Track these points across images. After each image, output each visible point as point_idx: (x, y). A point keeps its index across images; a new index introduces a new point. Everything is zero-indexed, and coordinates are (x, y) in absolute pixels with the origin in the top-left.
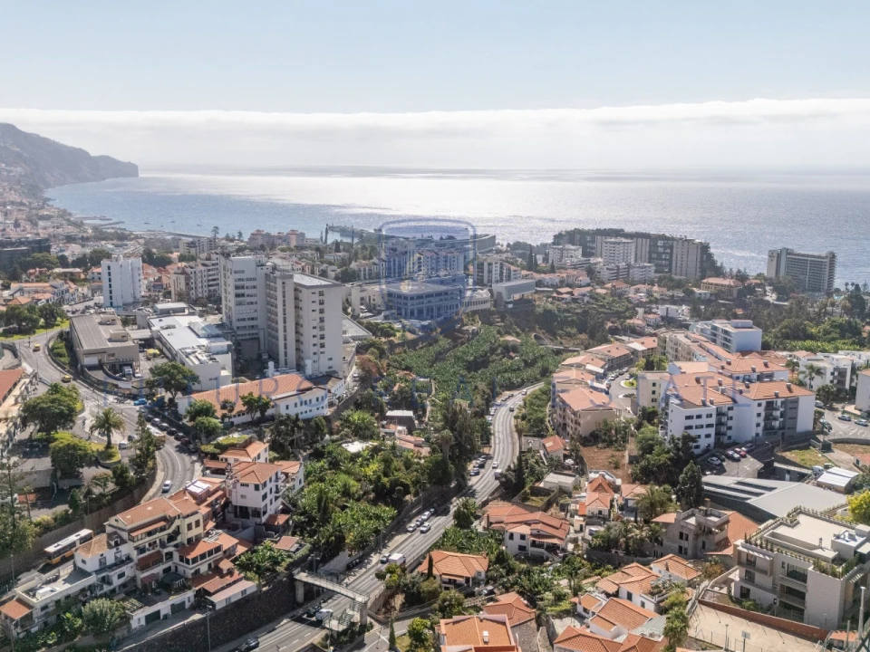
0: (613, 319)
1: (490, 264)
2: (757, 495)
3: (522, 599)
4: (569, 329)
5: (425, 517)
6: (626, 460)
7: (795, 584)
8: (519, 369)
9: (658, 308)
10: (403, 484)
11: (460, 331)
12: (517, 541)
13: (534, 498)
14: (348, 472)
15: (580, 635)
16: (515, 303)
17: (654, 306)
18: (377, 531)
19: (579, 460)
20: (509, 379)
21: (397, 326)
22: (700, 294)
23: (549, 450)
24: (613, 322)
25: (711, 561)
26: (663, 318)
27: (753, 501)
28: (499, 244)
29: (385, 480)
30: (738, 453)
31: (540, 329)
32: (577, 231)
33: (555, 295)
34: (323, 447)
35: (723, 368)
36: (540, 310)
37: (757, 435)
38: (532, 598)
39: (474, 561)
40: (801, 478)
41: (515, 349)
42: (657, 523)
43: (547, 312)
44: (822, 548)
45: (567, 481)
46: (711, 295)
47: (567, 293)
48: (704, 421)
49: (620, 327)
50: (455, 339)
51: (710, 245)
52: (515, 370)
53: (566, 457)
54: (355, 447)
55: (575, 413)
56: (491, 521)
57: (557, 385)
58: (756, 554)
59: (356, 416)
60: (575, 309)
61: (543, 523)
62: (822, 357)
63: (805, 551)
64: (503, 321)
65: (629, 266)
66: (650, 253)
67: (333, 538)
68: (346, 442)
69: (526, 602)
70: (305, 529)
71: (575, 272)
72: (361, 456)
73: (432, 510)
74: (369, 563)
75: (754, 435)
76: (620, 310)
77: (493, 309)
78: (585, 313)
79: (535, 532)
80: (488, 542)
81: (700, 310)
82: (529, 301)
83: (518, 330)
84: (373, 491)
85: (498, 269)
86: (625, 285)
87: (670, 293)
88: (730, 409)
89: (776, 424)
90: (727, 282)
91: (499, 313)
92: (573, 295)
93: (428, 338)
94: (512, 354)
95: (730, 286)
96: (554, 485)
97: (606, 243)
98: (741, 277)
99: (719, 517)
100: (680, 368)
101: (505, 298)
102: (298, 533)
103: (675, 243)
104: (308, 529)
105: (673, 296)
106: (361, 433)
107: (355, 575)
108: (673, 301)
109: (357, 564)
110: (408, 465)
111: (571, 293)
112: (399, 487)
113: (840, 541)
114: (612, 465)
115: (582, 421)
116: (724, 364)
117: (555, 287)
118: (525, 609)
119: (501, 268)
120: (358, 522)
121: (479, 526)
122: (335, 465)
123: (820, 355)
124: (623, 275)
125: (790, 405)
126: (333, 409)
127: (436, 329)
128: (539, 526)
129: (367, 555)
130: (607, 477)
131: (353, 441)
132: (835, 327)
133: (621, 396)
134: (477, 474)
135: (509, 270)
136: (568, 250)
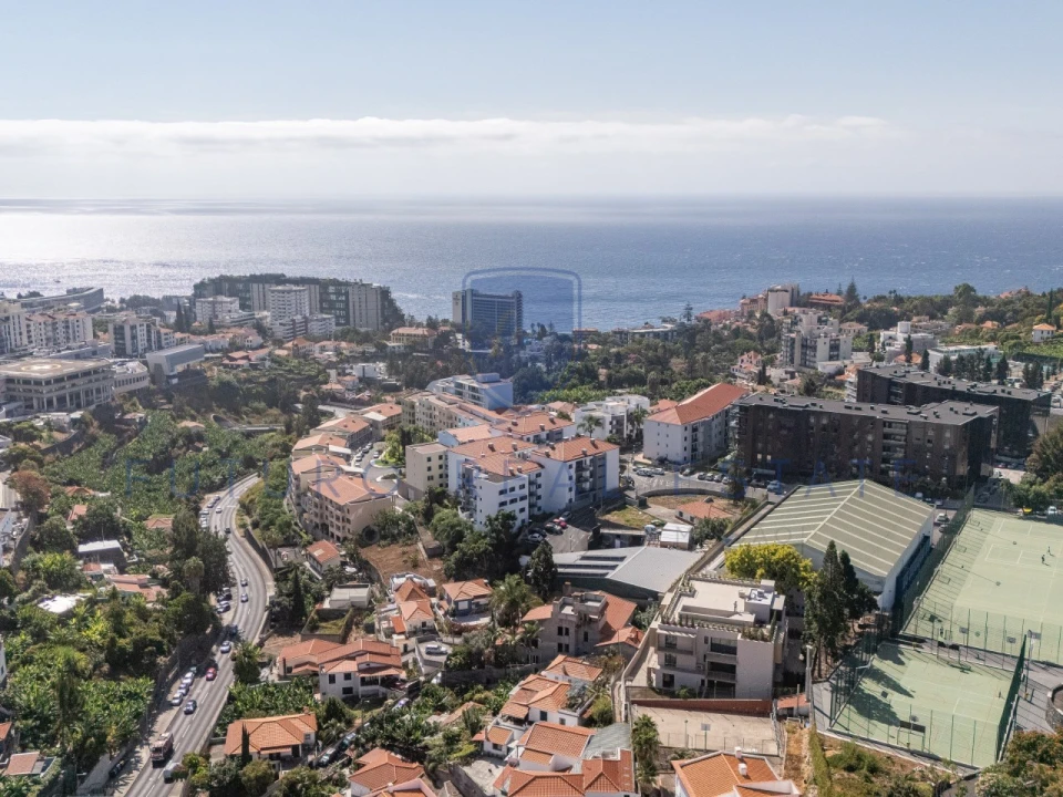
0: (307, 386)
1: (133, 328)
2: (613, 567)
3: (393, 754)
4: (256, 404)
5: (189, 681)
6: (423, 555)
7: (723, 659)
8: (214, 463)
9: (352, 368)
10: (152, 642)
11: (121, 421)
12: (341, 683)
13: (323, 624)
14: (63, 642)
15: (536, 778)
16: (180, 376)
17: (346, 366)
18: (137, 715)
19: (363, 565)
20: (208, 477)
21: (39, 423)
22: (394, 347)
23: (321, 561)
24: (306, 390)
25: (607, 654)
26: (361, 380)
27: (611, 575)
28: (107, 300)
29: (122, 642)
30: (559, 524)
31: (220, 407)
32: (223, 279)
33: (226, 362)
34: (12, 613)
35: (510, 430)
36: (214, 383)
37: (570, 500)
38: (408, 749)
39: (297, 723)
40: (636, 541)
41: (200, 437)
42: (532, 622)
43: (225, 385)
44: (738, 613)
45: (361, 594)
46: (406, 347)
47: (243, 358)
48: (518, 493)
49: (316, 395)
50: (120, 433)
51: (391, 290)
52: (210, 466)
53: (344, 564)
54: (60, 604)
55: (340, 508)
56: (288, 665)
57: (302, 477)
58: (678, 634)
59: (48, 559)
60: (259, 377)
61: (370, 653)
62: (594, 407)
63: (723, 619)
64: (170, 403)
65: (306, 321)
66: (321, 302)
67: (93, 739)
68: (42, 601)
69: (399, 756)
70: (39, 738)
71: (242, 331)
72: (75, 615)
73: (194, 669)
74: (138, 762)
75: (567, 501)
76: (313, 373)
77: (152, 387)
78: (272, 381)
79: (364, 666)
80: (296, 694)
81: (398, 365)
82: (199, 374)
83: (193, 412)
84: (107, 661)
85: (145, 332)
86: (308, 343)
87: (360, 349)
88: (539, 475)
89: (587, 486)
90: (420, 331)
91: (161, 391)
92: (250, 360)
93: (82, 436)
94: (197, 444)
95: (424, 336)
96: (345, 603)
97: (273, 292)
98: (432, 324)
99: (600, 601)
100: (455, 436)
101: (166, 370)
102: (32, 745)
103: (350, 289)
104: (43, 735)
105: (364, 353)
106: (61, 582)
107: (126, 784)
108: (365, 358)
109: (122, 766)
110: (143, 614)
111: (247, 358)
112: (150, 648)
113: (752, 601)
114: (409, 564)
115: (352, 517)
116: (510, 425)
117: (226, 352)
118: (404, 765)
119: (149, 331)
120: (107, 708)
121: (270, 675)
122: (40, 636)
123: (591, 405)
124: (299, 330)
125: (599, 463)
126: (11, 555)
127: (92, 424)
128: (367, 658)
129: (131, 752)
130: (415, 580)
131: (53, 597)
132: (572, 372)
133: (379, 479)
134: (228, 609)
135: (158, 332)
136: (221, 303)
